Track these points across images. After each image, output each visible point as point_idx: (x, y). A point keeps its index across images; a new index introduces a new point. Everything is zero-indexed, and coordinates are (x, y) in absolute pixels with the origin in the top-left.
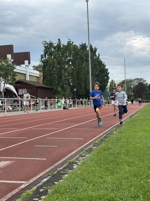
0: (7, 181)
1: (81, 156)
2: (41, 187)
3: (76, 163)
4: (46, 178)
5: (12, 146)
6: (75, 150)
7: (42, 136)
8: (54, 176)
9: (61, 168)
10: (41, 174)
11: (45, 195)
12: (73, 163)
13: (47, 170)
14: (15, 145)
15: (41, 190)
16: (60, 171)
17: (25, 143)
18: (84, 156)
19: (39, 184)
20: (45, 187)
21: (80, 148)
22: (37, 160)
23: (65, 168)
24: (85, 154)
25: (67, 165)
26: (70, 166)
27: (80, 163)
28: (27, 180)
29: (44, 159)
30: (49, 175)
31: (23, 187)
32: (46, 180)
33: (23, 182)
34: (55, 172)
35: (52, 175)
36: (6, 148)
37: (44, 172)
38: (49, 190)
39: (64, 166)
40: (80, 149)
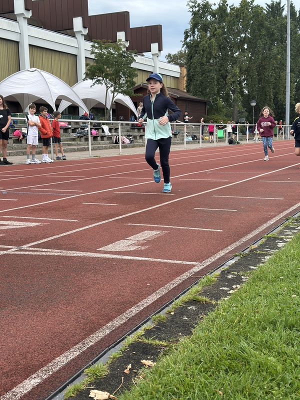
0: (165, 261)
1: (287, 227)
2: (228, 271)
3: (282, 239)
4: (232, 259)
5: (154, 207)
6: (274, 219)
7: (203, 193)
8: (245, 257)
9: (256, 246)
10: (222, 253)
11: (237, 283)
12: (275, 239)
13: (230, 248)
14: (158, 206)
15: (230, 277)
16: (255, 249)
17: (174, 204)
18: (294, 229)
19: (222, 267)
20: (236, 273)
21: (282, 215)
22: (206, 231)
23: (262, 247)
24: (295, 225)
25: (264, 241)
26: (271, 243)
27: (288, 240)
28: (200, 259)
29: (218, 230)
30: (237, 256)
31: (196, 269)
32: (232, 262)
33: (194, 263)
34: (247, 252)
35: (242, 255)
36: (144, 210)
37: (226, 251)
38: (243, 277)
39: (260, 242)
40: (284, 217)
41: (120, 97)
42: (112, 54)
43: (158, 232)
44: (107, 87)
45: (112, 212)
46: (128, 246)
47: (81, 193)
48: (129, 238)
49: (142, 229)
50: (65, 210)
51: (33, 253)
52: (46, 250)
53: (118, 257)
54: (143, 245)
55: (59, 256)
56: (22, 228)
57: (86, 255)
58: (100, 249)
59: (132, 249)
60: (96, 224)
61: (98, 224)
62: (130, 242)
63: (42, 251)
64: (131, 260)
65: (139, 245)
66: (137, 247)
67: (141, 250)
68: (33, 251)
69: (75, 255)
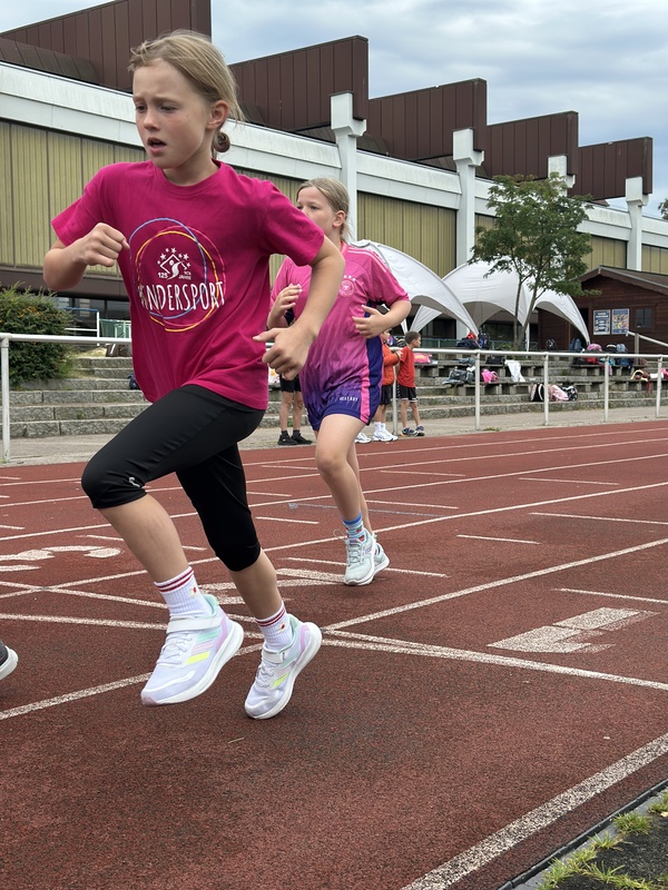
41: (549, 297)
42: (535, 205)
43: (632, 614)
44: (521, 276)
45: (524, 559)
46: (560, 641)
47: (455, 512)
48: (561, 623)
49: (594, 604)
50: (419, 551)
51: (349, 645)
52: (375, 639)
53: (537, 666)
54: (594, 640)
55: (402, 655)
56: (326, 586)
57: (464, 656)
58: (495, 645)
59: (569, 648)
60: (486, 586)
61: (491, 585)
62: (564, 633)
63: (367, 641)
64: (567, 676)
65: (585, 642)
66: (580, 646)
67: (591, 655)
68: (347, 639)
69: (438, 654)
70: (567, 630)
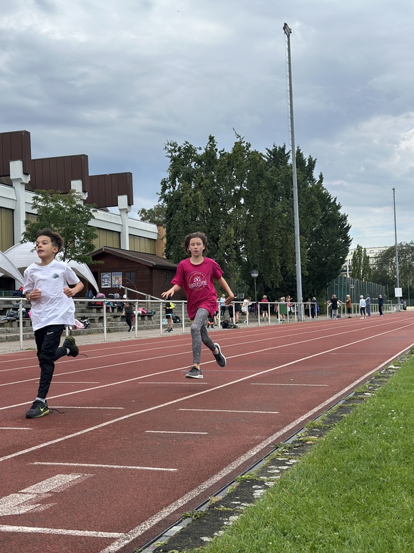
0: (70, 532)
1: (275, 462)
2: (165, 550)
3: (262, 483)
4: (179, 523)
5: (85, 431)
6: (259, 446)
7: (166, 404)
8: (199, 519)
9: (220, 497)
10: (165, 513)
12: (254, 482)
13: (181, 502)
14: (92, 429)
16: (217, 504)
17: (118, 424)
18: (283, 463)
19: (158, 542)
20: (176, 552)
21: (270, 440)
22: (153, 471)
23: (230, 497)
24: (286, 456)
25: (234, 488)
26: (245, 491)
27: (271, 484)
28: (125, 528)
29: (171, 470)
30: (187, 517)
31: (114, 548)
32: (177, 529)
33: (116, 534)
34: (203, 509)
35: (196, 516)
36: (67, 437)
37: (173, 508)
39: (229, 490)
40: (272, 443)
41: (73, 264)
42: (61, 209)
43: (76, 477)
45: (17, 442)
46: (18, 505)
48: (25, 491)
49: (53, 472)
54: (43, 502)
59: (23, 510)
62: (24, 498)
64: (14, 533)
65: (37, 503)
66: (32, 507)
67: (37, 514)
70: (27, 495)
